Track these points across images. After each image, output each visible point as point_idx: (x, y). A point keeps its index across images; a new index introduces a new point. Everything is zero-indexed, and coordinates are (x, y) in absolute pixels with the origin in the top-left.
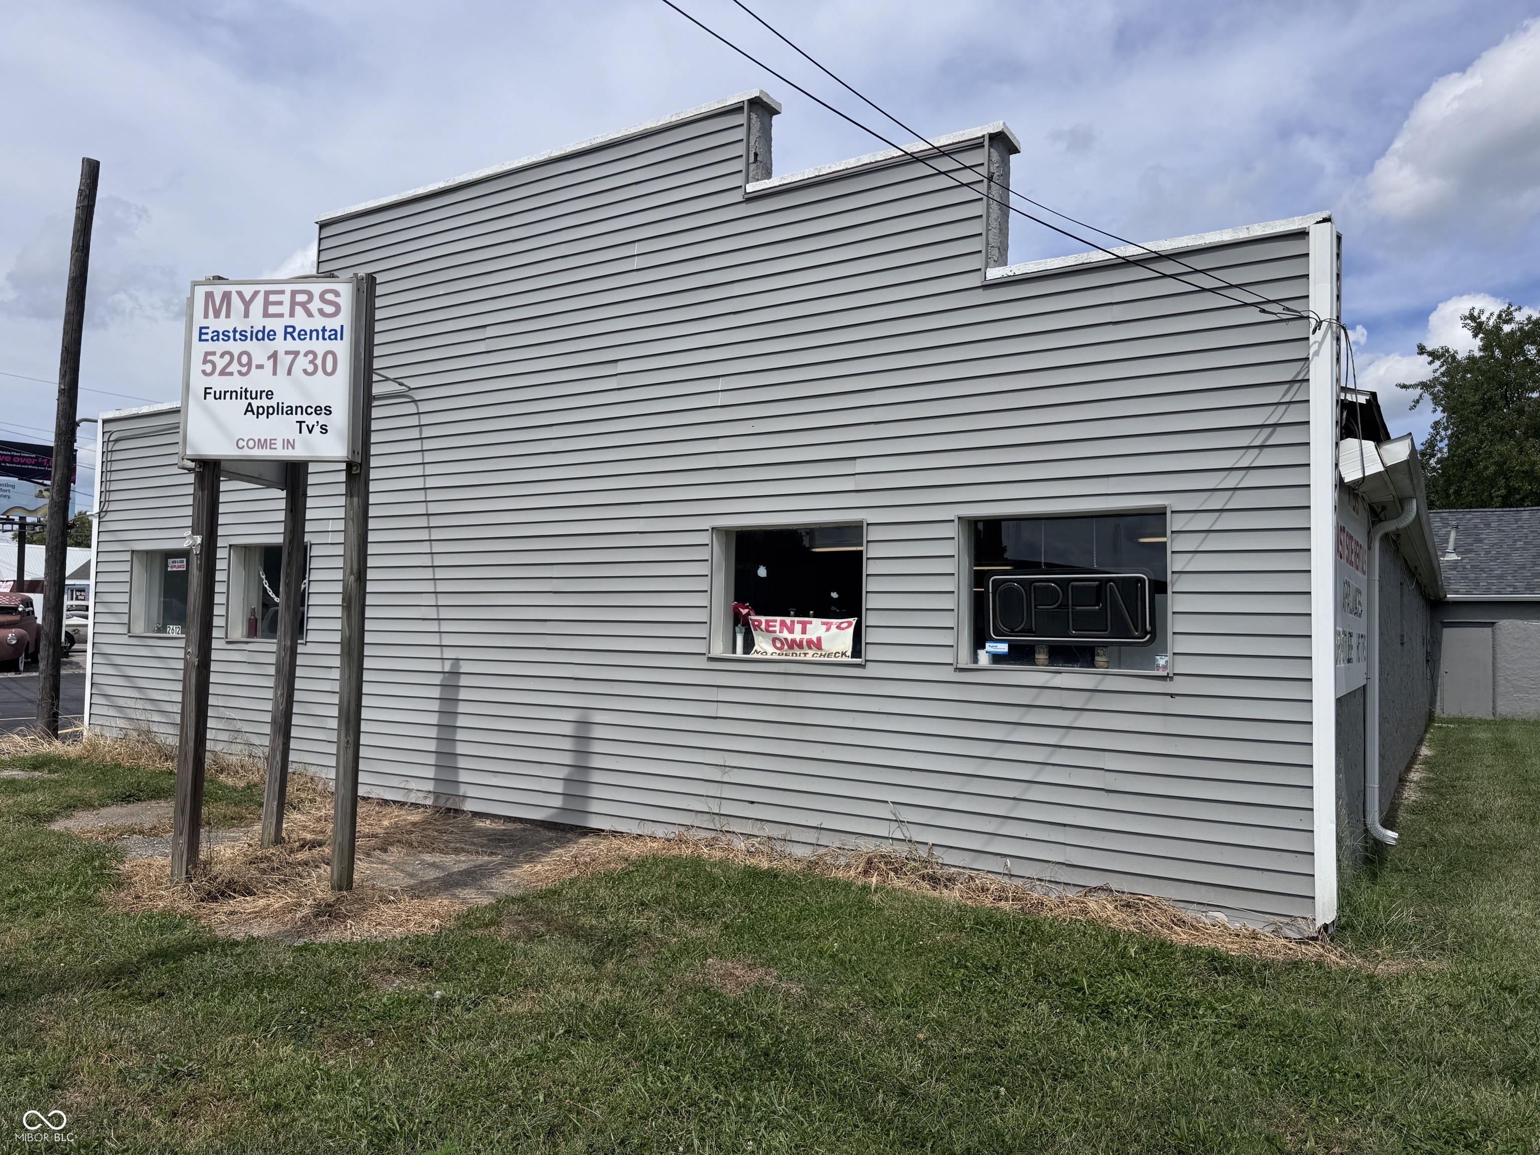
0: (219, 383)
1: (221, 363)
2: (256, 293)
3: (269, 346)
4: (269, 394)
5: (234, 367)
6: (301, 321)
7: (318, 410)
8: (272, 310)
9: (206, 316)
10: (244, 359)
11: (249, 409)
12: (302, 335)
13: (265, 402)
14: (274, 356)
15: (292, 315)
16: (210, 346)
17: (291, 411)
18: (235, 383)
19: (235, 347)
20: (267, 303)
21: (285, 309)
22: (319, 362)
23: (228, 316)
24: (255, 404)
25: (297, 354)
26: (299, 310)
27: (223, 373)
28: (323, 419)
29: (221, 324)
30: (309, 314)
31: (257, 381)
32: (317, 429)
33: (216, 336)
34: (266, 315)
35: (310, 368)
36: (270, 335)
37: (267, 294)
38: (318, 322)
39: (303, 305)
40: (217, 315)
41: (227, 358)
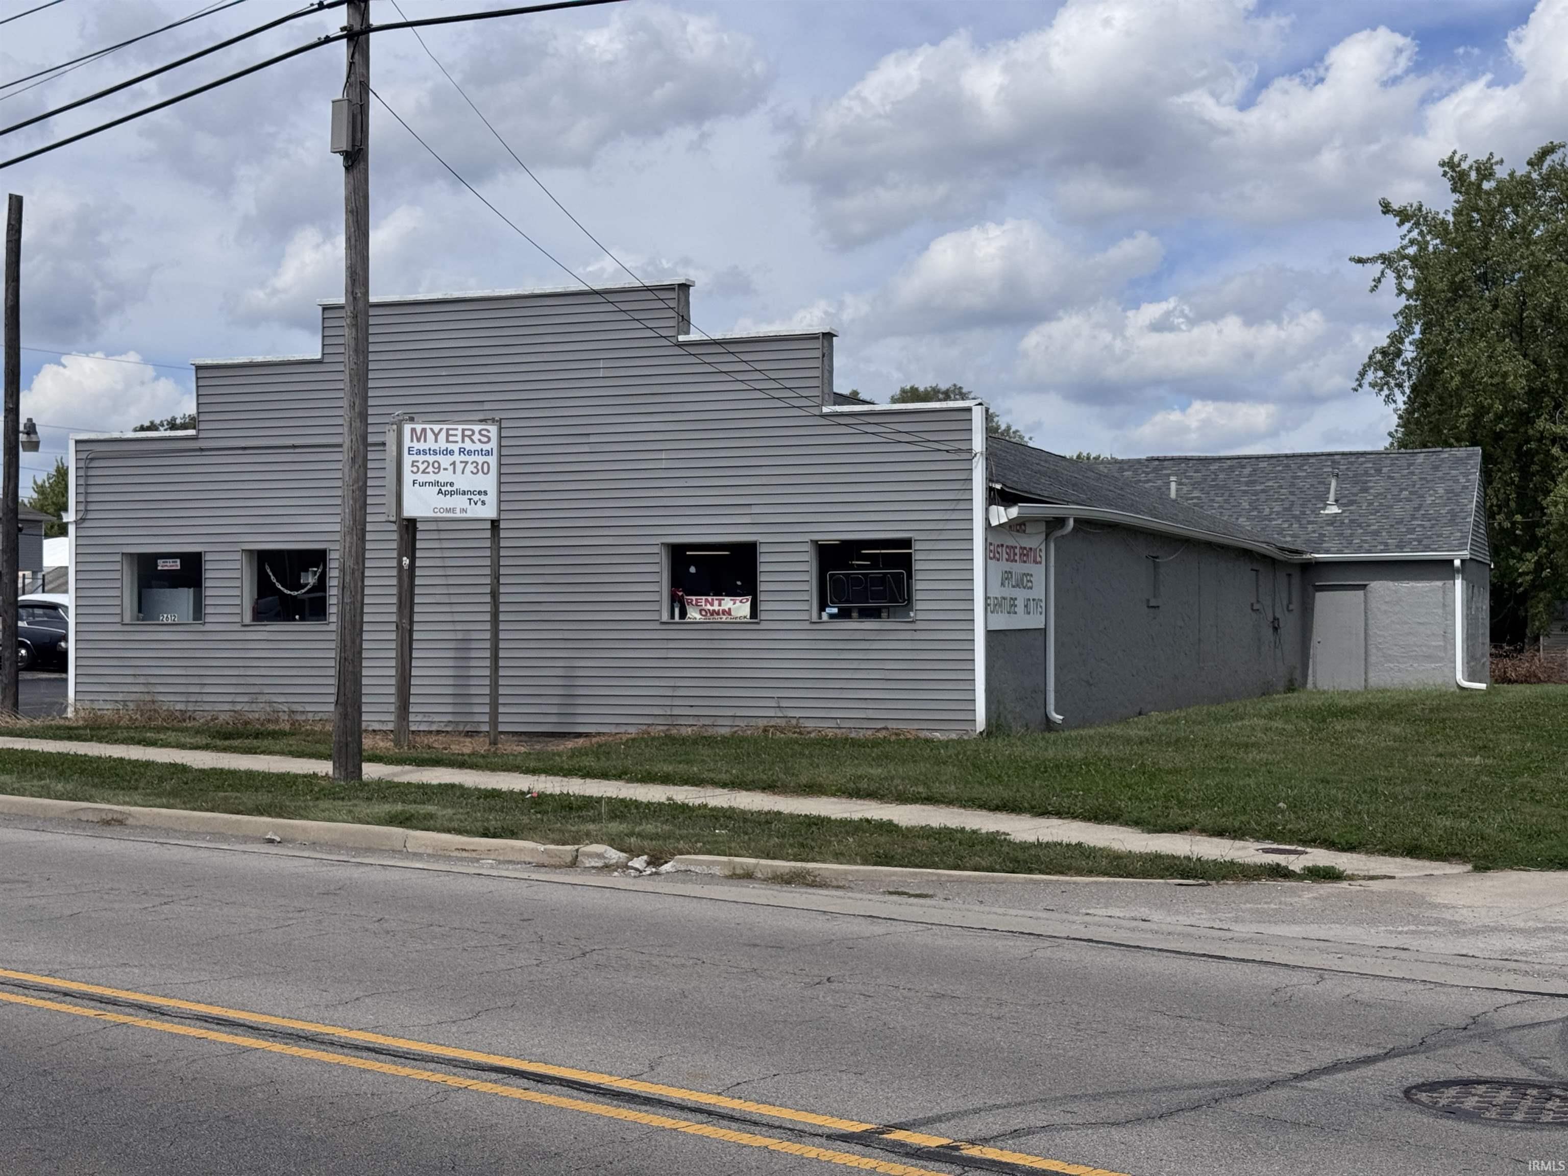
0: (421, 478)
1: (422, 467)
2: (441, 430)
3: (450, 459)
4: (452, 484)
5: (430, 469)
6: (468, 445)
7: (480, 493)
8: (451, 438)
9: (412, 441)
10: (436, 465)
11: (440, 492)
12: (469, 453)
13: (449, 488)
14: (454, 463)
15: (463, 441)
16: (415, 458)
17: (464, 493)
18: (432, 478)
19: (431, 459)
20: (448, 435)
21: (459, 438)
22: (479, 467)
23: (425, 441)
24: (443, 489)
25: (467, 463)
26: (467, 439)
27: (424, 472)
28: (483, 497)
29: (422, 446)
30: (473, 441)
31: (443, 477)
32: (479, 503)
33: (419, 452)
34: (448, 441)
35: (475, 471)
36: (452, 452)
37: (448, 430)
38: (478, 446)
39: (469, 437)
40: (418, 440)
41: (426, 464)
